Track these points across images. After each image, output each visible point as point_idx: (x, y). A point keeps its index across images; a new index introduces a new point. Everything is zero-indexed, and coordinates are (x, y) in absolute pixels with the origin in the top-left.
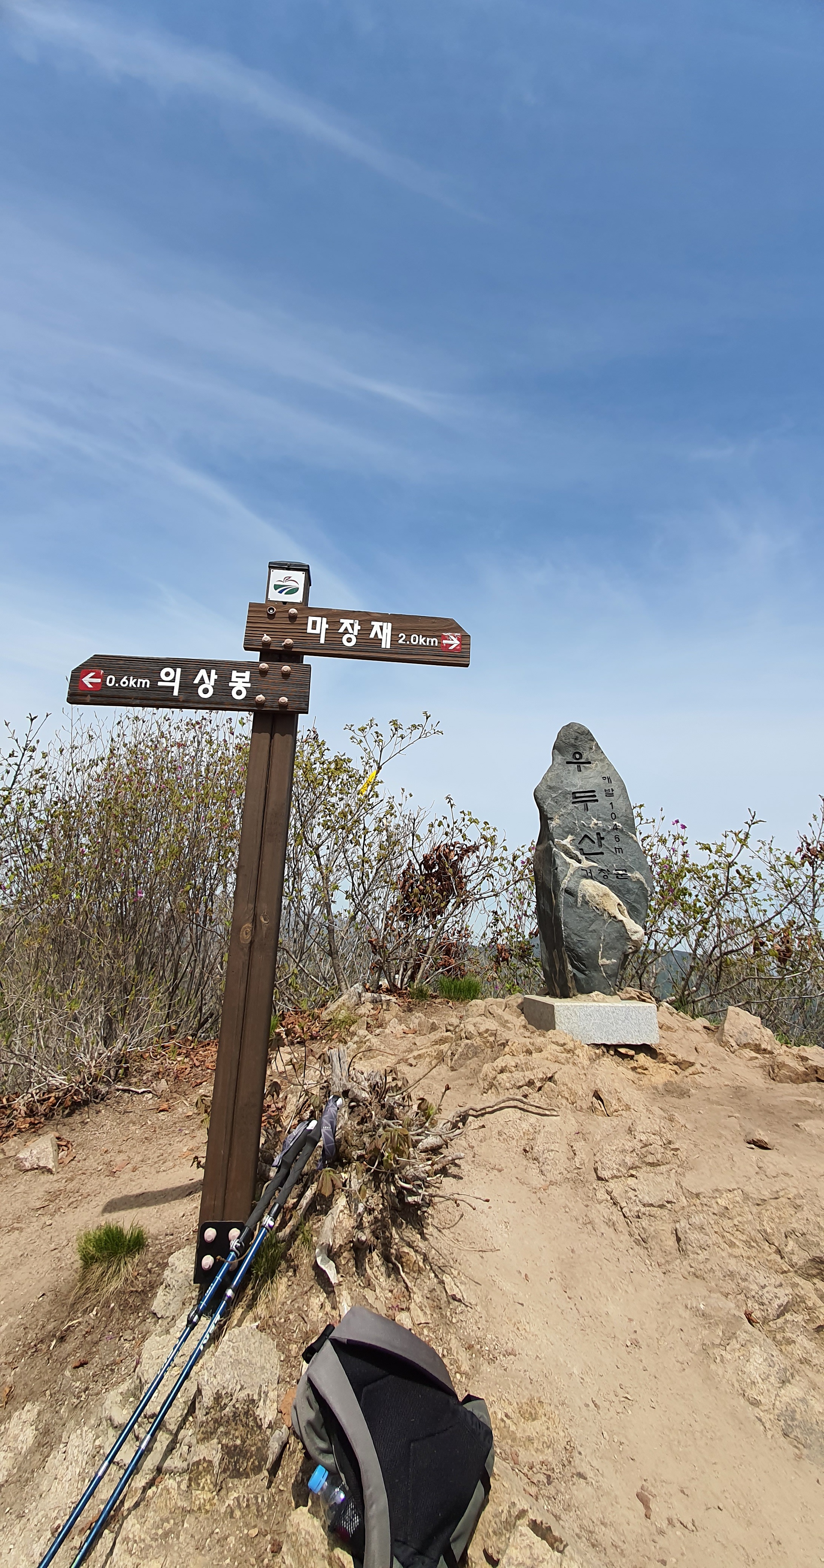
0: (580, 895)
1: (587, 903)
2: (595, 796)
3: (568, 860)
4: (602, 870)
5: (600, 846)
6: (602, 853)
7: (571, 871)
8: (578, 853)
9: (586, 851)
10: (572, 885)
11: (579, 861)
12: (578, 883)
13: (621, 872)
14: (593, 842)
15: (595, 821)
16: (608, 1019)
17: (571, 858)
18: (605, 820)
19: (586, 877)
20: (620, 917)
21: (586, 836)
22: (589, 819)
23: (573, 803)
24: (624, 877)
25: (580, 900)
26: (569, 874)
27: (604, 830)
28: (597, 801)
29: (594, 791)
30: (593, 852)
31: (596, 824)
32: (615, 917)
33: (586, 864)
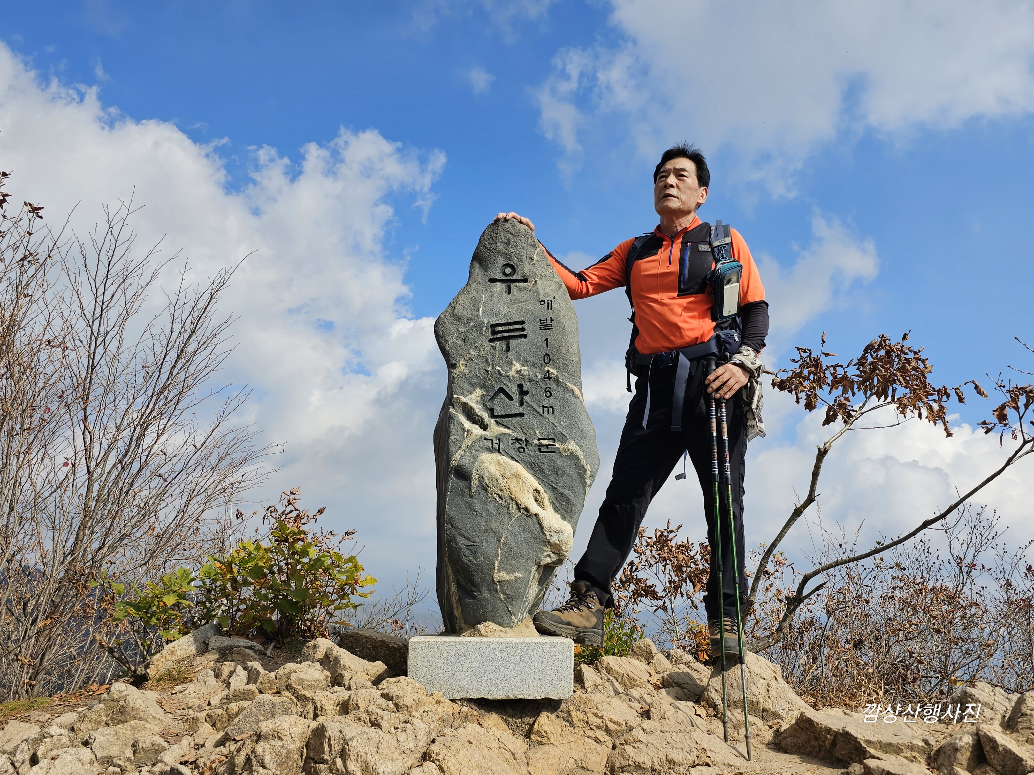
0: (475, 475)
1: (485, 488)
2: (523, 329)
3: (467, 424)
4: (517, 439)
5: (521, 404)
6: (522, 415)
7: (468, 441)
8: (485, 415)
9: (499, 411)
10: (466, 462)
11: (484, 427)
12: (475, 458)
13: (545, 442)
14: (511, 399)
15: (518, 366)
16: (493, 661)
17: (474, 422)
18: (533, 365)
19: (491, 450)
20: (534, 508)
21: (501, 390)
22: (511, 364)
23: (491, 341)
24: (550, 450)
25: (475, 483)
26: (464, 446)
27: (530, 380)
28: (525, 336)
29: (522, 322)
30: (508, 412)
31: (518, 372)
32: (527, 509)
33: (495, 429)
